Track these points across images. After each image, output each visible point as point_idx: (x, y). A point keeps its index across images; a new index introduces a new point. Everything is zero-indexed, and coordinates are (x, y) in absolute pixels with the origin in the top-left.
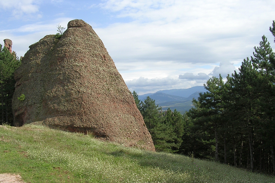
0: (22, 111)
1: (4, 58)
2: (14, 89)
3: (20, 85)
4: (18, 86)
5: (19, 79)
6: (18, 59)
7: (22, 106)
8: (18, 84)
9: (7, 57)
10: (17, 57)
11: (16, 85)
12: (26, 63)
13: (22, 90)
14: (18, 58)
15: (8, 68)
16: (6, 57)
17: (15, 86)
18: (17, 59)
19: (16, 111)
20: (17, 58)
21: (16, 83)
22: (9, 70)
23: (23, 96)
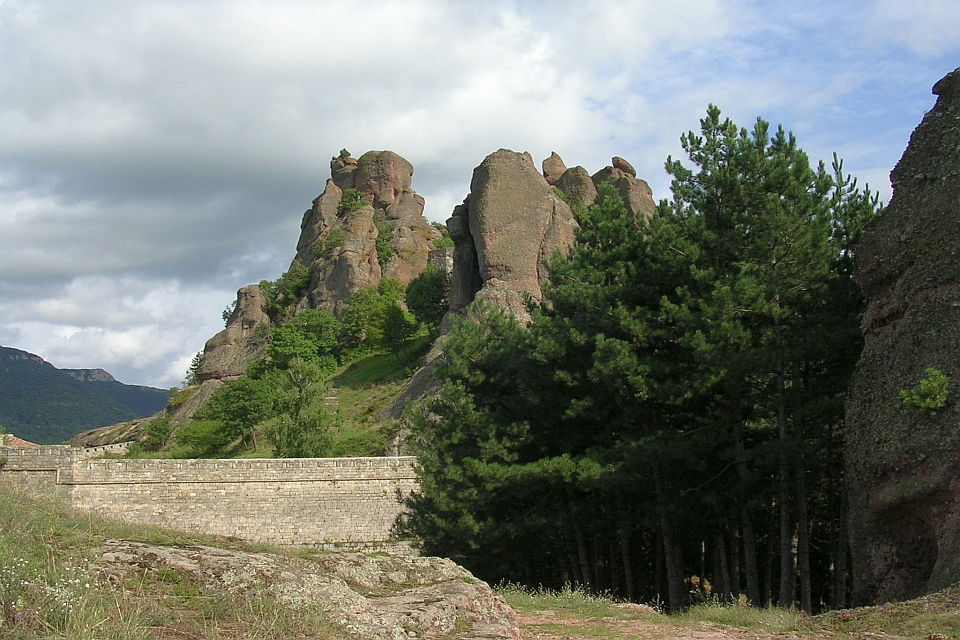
0: (932, 480)
1: (782, 183)
2: (857, 343)
3: (895, 315)
4: (883, 322)
5: (890, 279)
6: (852, 189)
7: (930, 444)
8: (886, 311)
9: (797, 179)
10: (845, 179)
11: (867, 317)
12: (933, 180)
13: (917, 342)
14: (853, 185)
15: (809, 236)
16: (792, 178)
17: (864, 327)
18: (846, 188)
19: (884, 474)
20: (849, 185)
21: (871, 306)
22: (815, 245)
23: (935, 380)
